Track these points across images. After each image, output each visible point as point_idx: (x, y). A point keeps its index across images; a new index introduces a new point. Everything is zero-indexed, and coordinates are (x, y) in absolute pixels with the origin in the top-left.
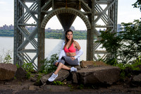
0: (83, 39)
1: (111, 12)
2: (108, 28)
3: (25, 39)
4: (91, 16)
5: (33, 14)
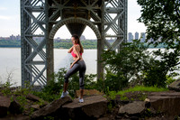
1: (120, 22)
3: (33, 50)
5: (40, 24)
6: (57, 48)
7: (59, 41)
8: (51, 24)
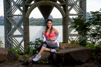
0: (60, 25)
1: (81, 3)
2: (79, 16)
3: (13, 27)
4: (65, 7)
6: (31, 25)
7: (33, 20)
8: (27, 6)
